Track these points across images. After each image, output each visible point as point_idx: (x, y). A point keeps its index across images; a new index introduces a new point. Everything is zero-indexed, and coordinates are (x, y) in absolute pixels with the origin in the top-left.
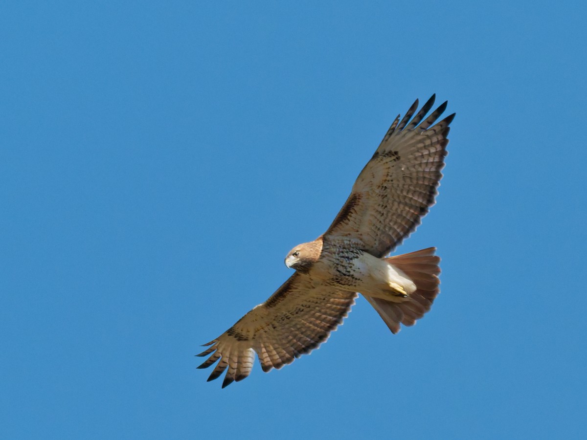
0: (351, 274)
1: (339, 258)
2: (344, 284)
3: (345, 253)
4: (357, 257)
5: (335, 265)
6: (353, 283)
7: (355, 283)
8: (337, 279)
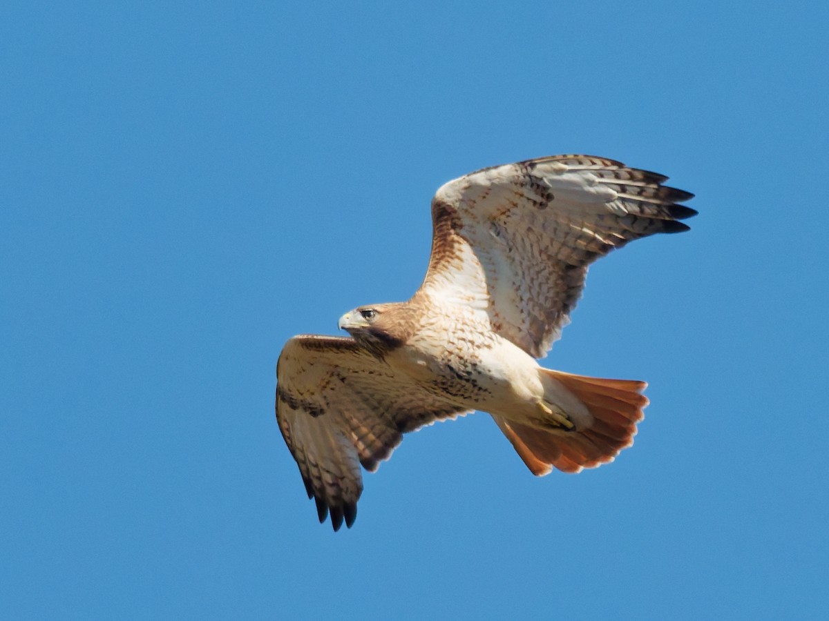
0: (473, 377)
1: (456, 341)
2: (456, 395)
3: (467, 333)
4: (489, 347)
5: (446, 353)
6: (472, 395)
7: (477, 395)
8: (443, 383)
